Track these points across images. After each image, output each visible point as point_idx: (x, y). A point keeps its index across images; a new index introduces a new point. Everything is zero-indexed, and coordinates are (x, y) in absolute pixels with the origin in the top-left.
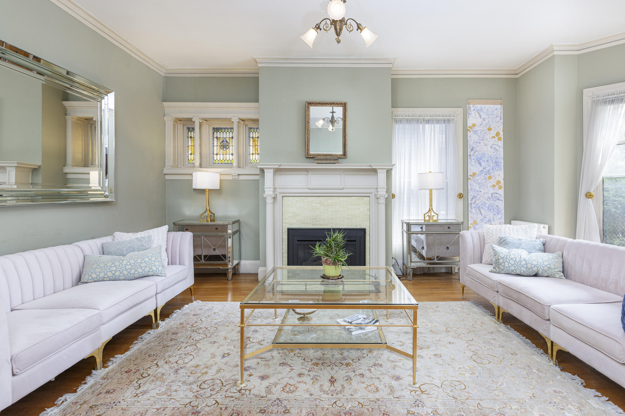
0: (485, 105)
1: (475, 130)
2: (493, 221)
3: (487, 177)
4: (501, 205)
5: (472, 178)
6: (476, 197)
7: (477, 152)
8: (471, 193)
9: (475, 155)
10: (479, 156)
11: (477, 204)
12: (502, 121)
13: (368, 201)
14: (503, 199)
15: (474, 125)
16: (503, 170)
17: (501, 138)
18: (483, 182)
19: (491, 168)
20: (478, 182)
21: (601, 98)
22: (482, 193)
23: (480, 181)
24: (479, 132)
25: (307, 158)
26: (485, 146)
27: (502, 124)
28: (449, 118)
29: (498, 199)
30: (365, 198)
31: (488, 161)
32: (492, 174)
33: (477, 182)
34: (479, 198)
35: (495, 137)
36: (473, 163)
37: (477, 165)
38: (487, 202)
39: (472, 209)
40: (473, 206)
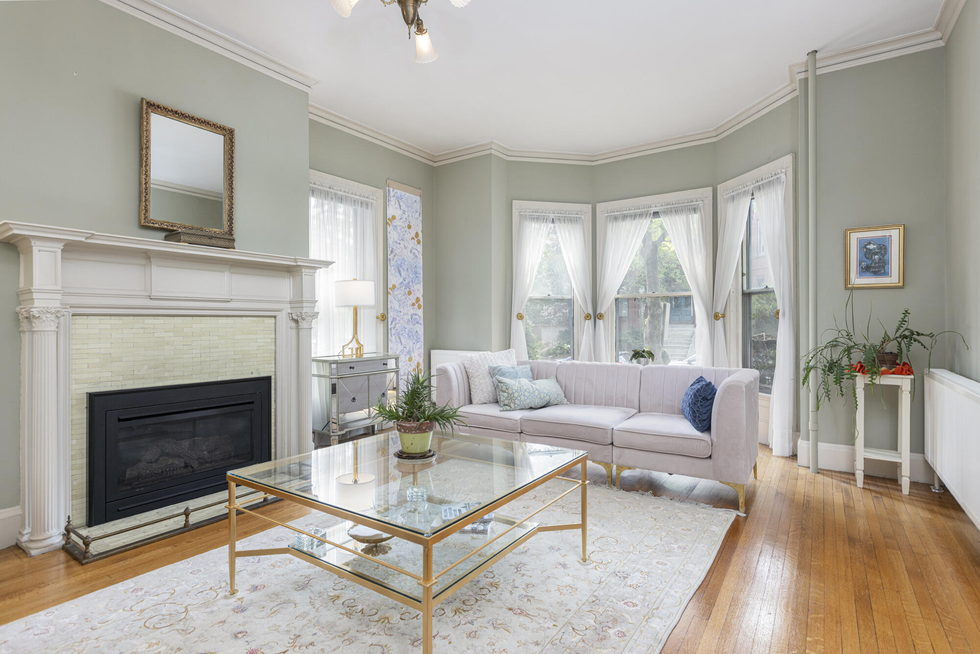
0: (406, 193)
1: (395, 224)
2: (413, 353)
3: (407, 292)
4: (420, 329)
5: (391, 292)
6: (396, 319)
7: (397, 256)
8: (391, 313)
9: (395, 260)
10: (399, 262)
11: (397, 330)
12: (421, 218)
13: (273, 325)
14: (422, 322)
15: (394, 217)
16: (422, 284)
17: (420, 241)
18: (402, 298)
19: (410, 280)
20: (398, 298)
21: (528, 214)
22: (402, 313)
23: (399, 296)
24: (399, 228)
25: (144, 227)
26: (405, 248)
27: (421, 222)
28: (367, 200)
29: (418, 323)
30: (267, 320)
31: (407, 269)
32: (412, 289)
33: (396, 298)
34: (399, 320)
35: (414, 239)
36: (393, 272)
37: (397, 274)
38: (406, 326)
39: (391, 336)
40: (393, 331)
